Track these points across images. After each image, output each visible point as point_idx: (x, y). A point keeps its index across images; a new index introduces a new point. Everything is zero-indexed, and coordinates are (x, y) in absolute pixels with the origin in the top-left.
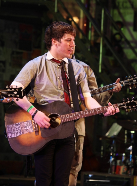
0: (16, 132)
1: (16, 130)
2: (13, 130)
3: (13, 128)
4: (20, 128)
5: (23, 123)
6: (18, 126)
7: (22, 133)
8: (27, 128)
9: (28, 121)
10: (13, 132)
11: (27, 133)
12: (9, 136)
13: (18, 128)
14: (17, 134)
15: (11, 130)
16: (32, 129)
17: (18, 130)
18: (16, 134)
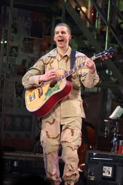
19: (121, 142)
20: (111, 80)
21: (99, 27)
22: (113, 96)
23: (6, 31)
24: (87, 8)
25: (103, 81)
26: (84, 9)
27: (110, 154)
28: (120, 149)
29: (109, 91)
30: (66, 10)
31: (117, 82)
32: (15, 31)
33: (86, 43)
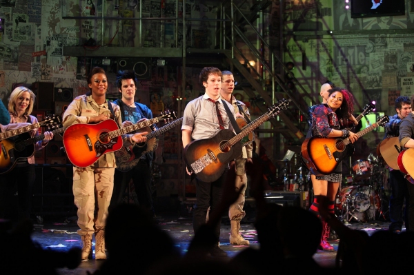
2: (197, 167)
18: (200, 168)
19: (291, 180)
20: (281, 125)
21: (268, 78)
22: (285, 140)
23: (181, 88)
24: (256, 61)
25: (274, 127)
26: (252, 63)
27: (281, 192)
28: (291, 187)
29: (282, 136)
30: (234, 66)
31: (286, 127)
32: (191, 88)
33: (256, 93)
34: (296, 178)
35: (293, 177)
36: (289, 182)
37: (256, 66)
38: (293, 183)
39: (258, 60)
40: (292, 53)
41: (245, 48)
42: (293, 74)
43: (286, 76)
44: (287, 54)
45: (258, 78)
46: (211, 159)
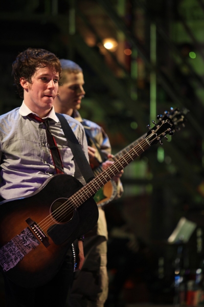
0: (13, 257)
1: (11, 254)
2: (6, 258)
3: (6, 253)
4: (16, 247)
5: (17, 239)
6: (11, 248)
7: (23, 254)
8: (28, 243)
9: (24, 231)
10: (9, 259)
11: (31, 249)
12: (5, 269)
13: (13, 250)
14: (16, 259)
15: (4, 258)
16: (36, 241)
17: (14, 252)
18: (14, 260)
19: (190, 284)
28: (189, 298)
34: (199, 279)
35: (192, 277)
36: (186, 286)
37: (117, 49)
38: (195, 289)
39: (121, 36)
40: (190, 24)
41: (96, 12)
42: (190, 67)
43: (177, 71)
44: (180, 27)
45: (121, 74)
46: (34, 238)
